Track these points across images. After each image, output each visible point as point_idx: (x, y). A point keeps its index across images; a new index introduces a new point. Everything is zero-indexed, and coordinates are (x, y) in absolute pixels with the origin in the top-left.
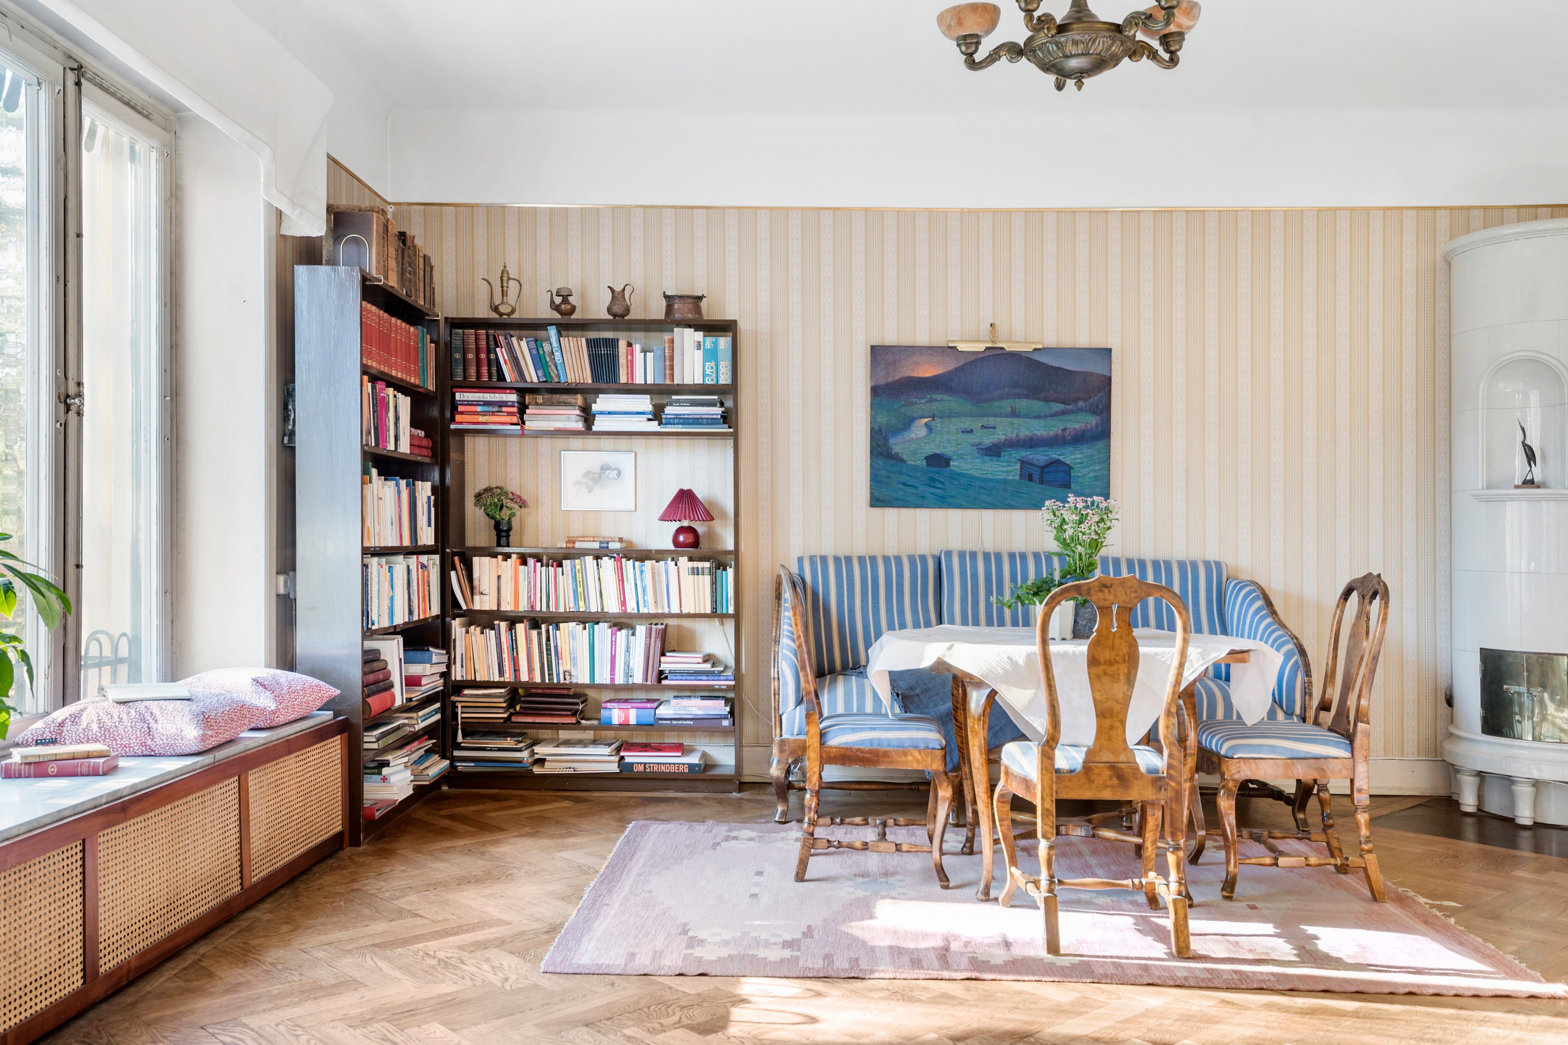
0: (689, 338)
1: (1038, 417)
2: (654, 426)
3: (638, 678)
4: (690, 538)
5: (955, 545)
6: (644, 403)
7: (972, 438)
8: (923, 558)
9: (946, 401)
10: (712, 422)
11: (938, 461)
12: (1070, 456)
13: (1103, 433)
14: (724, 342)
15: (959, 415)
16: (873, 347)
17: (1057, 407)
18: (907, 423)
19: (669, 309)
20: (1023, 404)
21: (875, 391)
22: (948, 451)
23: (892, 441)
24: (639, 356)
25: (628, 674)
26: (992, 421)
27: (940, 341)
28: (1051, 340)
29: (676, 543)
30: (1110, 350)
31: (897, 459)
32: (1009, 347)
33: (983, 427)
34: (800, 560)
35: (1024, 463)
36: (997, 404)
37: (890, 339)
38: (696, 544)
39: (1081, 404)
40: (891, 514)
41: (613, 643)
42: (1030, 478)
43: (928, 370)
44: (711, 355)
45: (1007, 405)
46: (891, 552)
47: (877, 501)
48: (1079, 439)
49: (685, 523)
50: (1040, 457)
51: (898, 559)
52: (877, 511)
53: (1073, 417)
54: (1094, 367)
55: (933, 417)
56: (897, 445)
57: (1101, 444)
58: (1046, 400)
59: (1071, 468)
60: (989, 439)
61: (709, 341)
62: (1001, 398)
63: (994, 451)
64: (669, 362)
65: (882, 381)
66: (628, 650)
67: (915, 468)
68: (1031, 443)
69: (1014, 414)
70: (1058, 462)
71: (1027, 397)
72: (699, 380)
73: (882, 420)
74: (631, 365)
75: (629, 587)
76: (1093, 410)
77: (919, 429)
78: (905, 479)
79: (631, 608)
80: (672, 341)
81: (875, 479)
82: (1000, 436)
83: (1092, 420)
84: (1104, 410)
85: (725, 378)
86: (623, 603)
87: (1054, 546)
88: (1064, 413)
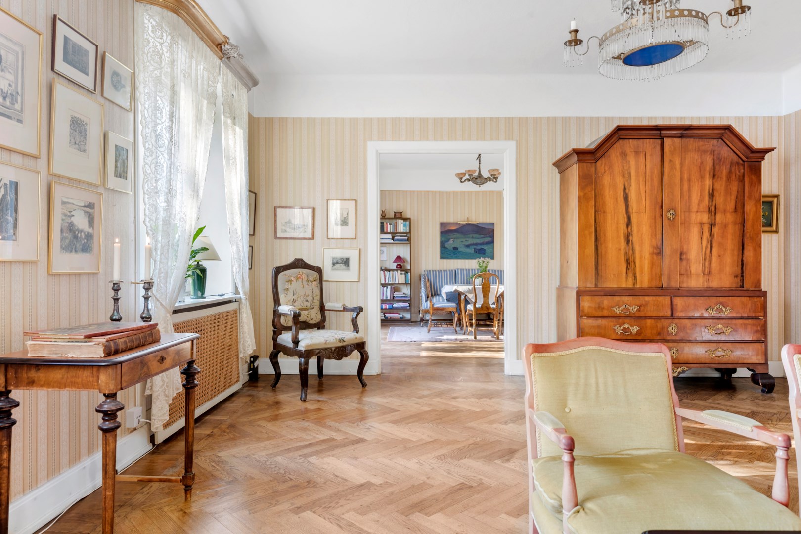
0: (400, 221)
1: (478, 238)
2: (392, 241)
3: (389, 298)
4: (400, 266)
5: (459, 267)
6: (390, 236)
7: (463, 243)
8: (452, 271)
9: (457, 235)
10: (405, 240)
11: (456, 248)
12: (485, 247)
13: (493, 242)
14: (408, 223)
15: (460, 238)
16: (441, 223)
17: (482, 236)
18: (449, 240)
19: (395, 215)
20: (475, 236)
21: (441, 233)
22: (458, 246)
23: (445, 244)
24: (389, 226)
25: (386, 297)
26: (468, 239)
27: (456, 221)
28: (481, 221)
29: (397, 267)
30: (494, 224)
31: (446, 248)
32: (471, 223)
33: (466, 241)
34: (425, 271)
35: (475, 249)
36: (469, 235)
37: (445, 221)
38: (401, 268)
39: (487, 235)
40: (445, 260)
41: (383, 290)
42: (476, 252)
43: (453, 228)
44: (405, 226)
45: (471, 236)
46: (445, 269)
47: (442, 258)
48: (487, 243)
49: (399, 263)
50: (478, 247)
51: (447, 271)
52: (442, 260)
53: (486, 238)
54: (491, 227)
55: (454, 238)
56: (446, 245)
57: (492, 244)
58: (480, 234)
59: (485, 250)
60: (467, 243)
61: (405, 222)
62: (469, 234)
63: (468, 246)
64: (395, 227)
65: (443, 230)
66: (386, 291)
67: (450, 250)
68: (476, 244)
69: (473, 238)
70: (482, 248)
71: (475, 234)
72: (402, 231)
73: (443, 239)
74: (387, 228)
75: (387, 278)
76: (490, 237)
77: (451, 241)
78: (448, 253)
79: (387, 282)
80: (396, 222)
81: (441, 253)
82: (469, 243)
83: (489, 239)
84: (493, 237)
85: (408, 231)
86: (385, 281)
87: (478, 268)
88: (484, 237)
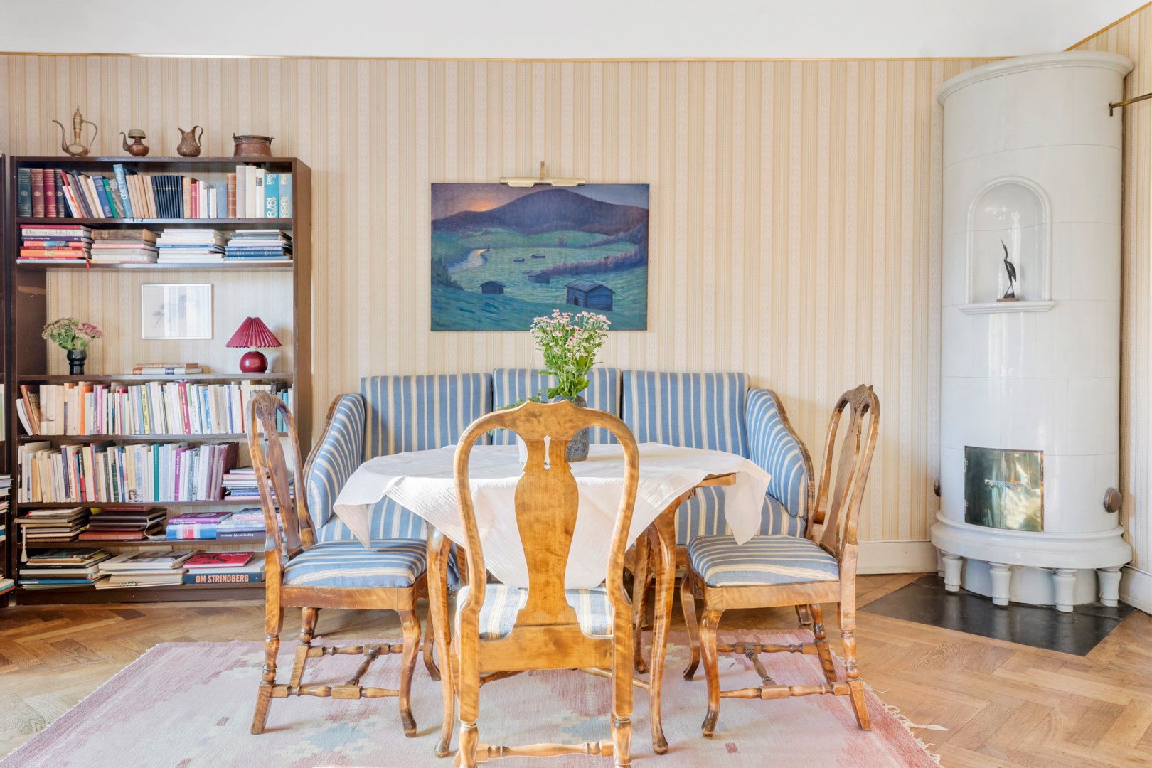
0: (249, 175)
1: (583, 247)
2: (218, 259)
3: (201, 495)
4: (256, 363)
5: (509, 364)
6: (210, 237)
7: (524, 267)
8: (476, 377)
9: (499, 234)
10: (273, 254)
11: (493, 288)
12: (611, 281)
13: (641, 261)
14: (285, 179)
15: (512, 246)
16: (433, 185)
17: (600, 237)
18: (465, 254)
19: (238, 149)
20: (570, 235)
21: (436, 225)
22: (501, 279)
23: (451, 270)
24: (202, 192)
25: (192, 492)
26: (542, 251)
27: (495, 179)
28: (596, 177)
29: (244, 369)
30: (647, 186)
31: (455, 287)
32: (556, 183)
33: (534, 257)
34: (363, 380)
35: (570, 289)
36: (546, 235)
37: (451, 177)
38: (262, 368)
39: (622, 234)
40: (451, 337)
41: (178, 463)
42: (576, 302)
43: (484, 205)
44: (272, 191)
45: (555, 236)
46: (449, 371)
47: (437, 326)
48: (621, 266)
49: (253, 349)
50: (585, 283)
51: (453, 378)
52: (438, 335)
53: (614, 246)
54: (634, 201)
55: (488, 248)
56: (456, 274)
57: (639, 271)
58: (591, 231)
59: (612, 292)
60: (539, 268)
61: (271, 177)
62: (550, 230)
63: (543, 278)
64: (230, 198)
65: (441, 216)
66: (191, 470)
67: (472, 295)
68: (577, 271)
69: (562, 244)
70: (601, 287)
71: (573, 228)
72: (259, 214)
73: (442, 251)
74: (194, 200)
75: (193, 411)
76: (633, 240)
77: (475, 260)
78: (462, 304)
79: (195, 429)
80: (235, 178)
81: (436, 305)
82: (548, 265)
83: (630, 250)
84: (642, 240)
85: (286, 212)
86: (187, 426)
88: (607, 243)
